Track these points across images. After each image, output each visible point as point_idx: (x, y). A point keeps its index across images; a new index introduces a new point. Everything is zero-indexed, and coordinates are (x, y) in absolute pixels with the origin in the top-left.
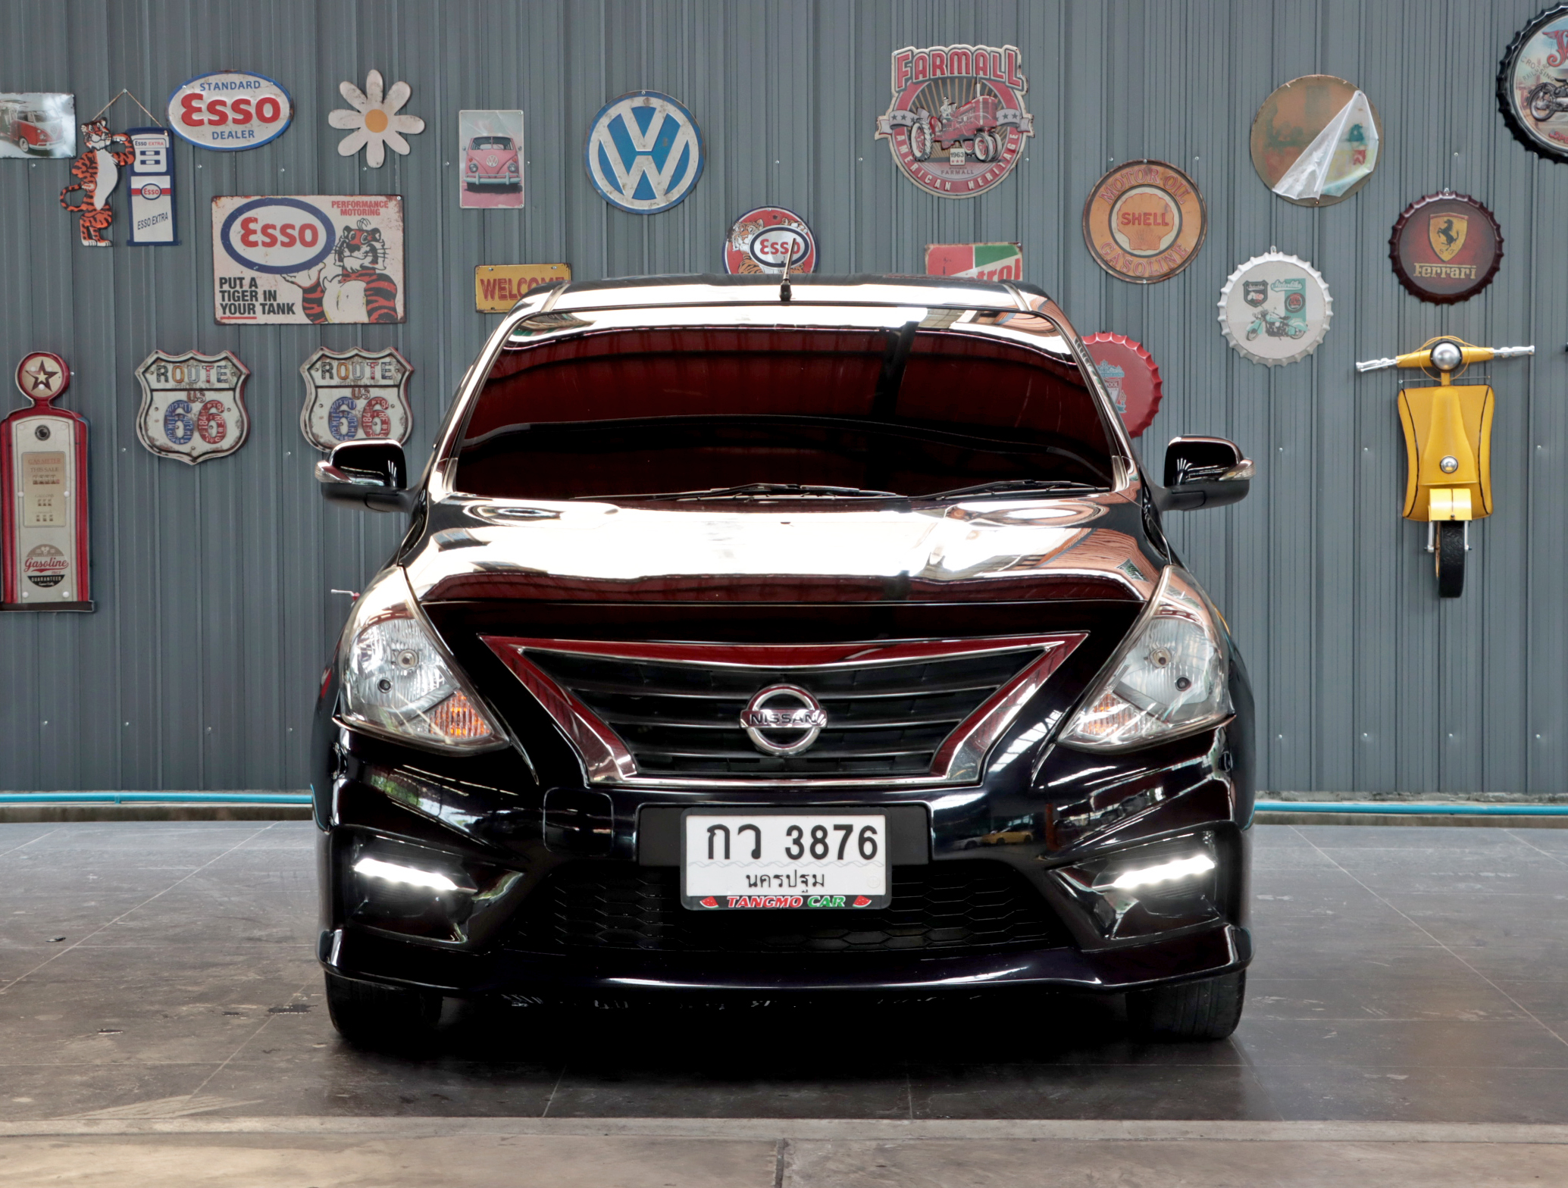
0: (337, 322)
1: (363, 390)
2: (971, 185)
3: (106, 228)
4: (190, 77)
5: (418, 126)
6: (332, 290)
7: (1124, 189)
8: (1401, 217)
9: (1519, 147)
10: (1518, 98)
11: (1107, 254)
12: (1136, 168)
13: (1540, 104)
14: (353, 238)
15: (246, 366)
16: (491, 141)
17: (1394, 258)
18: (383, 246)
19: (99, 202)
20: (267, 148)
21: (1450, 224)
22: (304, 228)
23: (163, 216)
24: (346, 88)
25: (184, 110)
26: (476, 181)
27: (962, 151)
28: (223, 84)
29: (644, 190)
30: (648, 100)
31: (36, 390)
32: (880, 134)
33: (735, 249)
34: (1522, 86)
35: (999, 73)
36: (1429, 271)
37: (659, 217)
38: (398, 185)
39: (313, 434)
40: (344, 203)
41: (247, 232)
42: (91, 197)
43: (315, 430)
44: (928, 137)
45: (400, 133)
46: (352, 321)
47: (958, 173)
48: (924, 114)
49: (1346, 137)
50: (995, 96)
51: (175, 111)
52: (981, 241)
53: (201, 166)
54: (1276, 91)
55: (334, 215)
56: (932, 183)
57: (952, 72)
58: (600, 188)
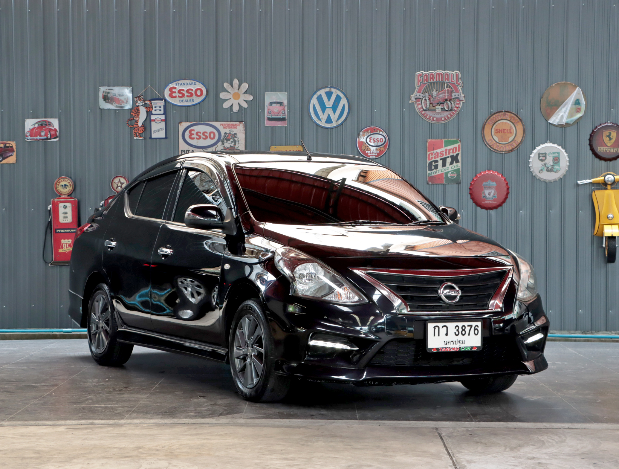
2: (443, 119)
3: (142, 133)
4: (172, 81)
5: (251, 98)
7: (496, 121)
8: (593, 131)
11: (490, 143)
12: (501, 113)
14: (228, 136)
16: (276, 103)
17: (591, 145)
18: (238, 139)
19: (140, 124)
20: (198, 105)
21: (610, 133)
22: (211, 133)
23: (162, 129)
24: (226, 85)
25: (170, 92)
26: (270, 117)
27: (440, 107)
28: (183, 84)
29: (329, 120)
30: (330, 89)
31: (117, 189)
32: (411, 101)
33: (360, 141)
35: (453, 80)
36: (603, 150)
37: (334, 130)
38: (243, 118)
40: (224, 124)
41: (191, 134)
42: (137, 122)
45: (244, 100)
47: (438, 115)
48: (427, 94)
49: (574, 103)
50: (452, 88)
51: (167, 93)
52: (446, 138)
53: (175, 112)
54: (549, 87)
55: (221, 128)
56: (429, 118)
57: (436, 80)
58: (313, 120)
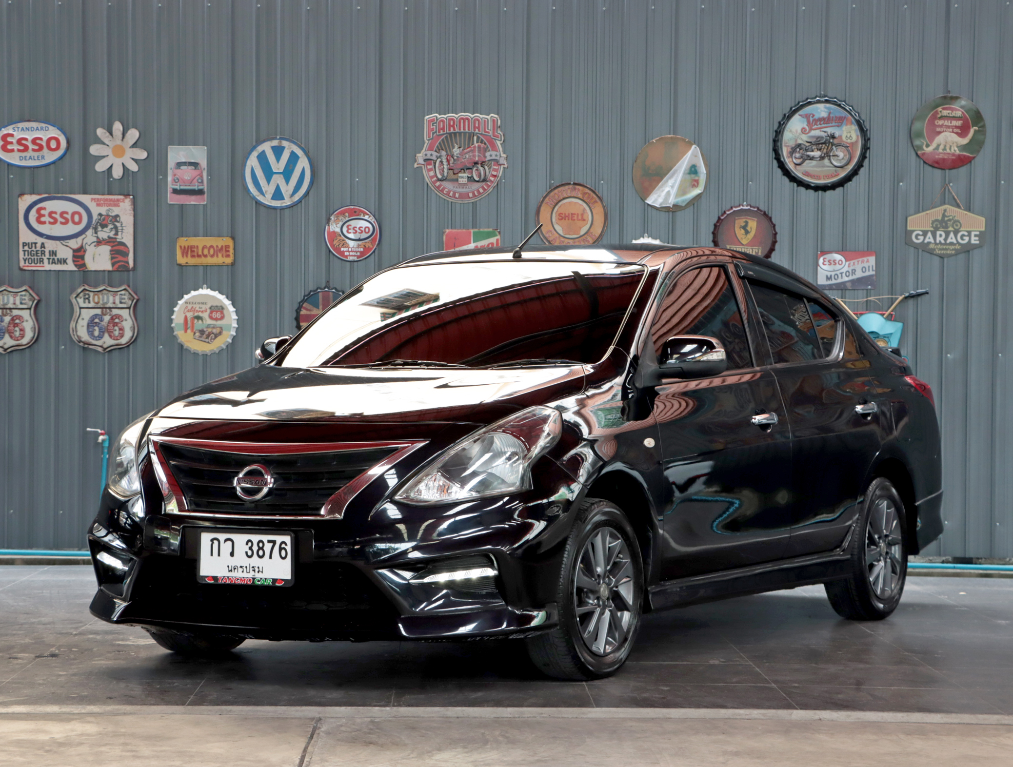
0: (93, 269)
1: (108, 310)
2: (471, 195)
4: (6, 124)
5: (143, 155)
6: (90, 251)
7: (559, 199)
8: (719, 218)
9: (786, 180)
10: (785, 152)
11: (550, 237)
12: (567, 187)
13: (798, 155)
14: (104, 220)
15: (38, 295)
16: (187, 164)
17: (715, 242)
18: (122, 225)
20: (52, 166)
21: (747, 223)
22: (74, 213)
24: (100, 132)
25: (3, 143)
26: (178, 187)
27: (465, 175)
28: (26, 128)
29: (278, 195)
30: (281, 142)
32: (418, 164)
33: (331, 230)
34: (787, 145)
35: (487, 130)
37: (287, 211)
38: (131, 189)
39: (78, 336)
40: (98, 199)
41: (40, 216)
43: (79, 334)
44: (445, 166)
45: (133, 159)
46: (102, 269)
47: (463, 188)
48: (443, 153)
49: (688, 171)
50: (485, 144)
52: (476, 228)
53: (12, 176)
54: (647, 144)
55: (92, 206)
56: (448, 194)
57: (460, 129)
58: (251, 193)
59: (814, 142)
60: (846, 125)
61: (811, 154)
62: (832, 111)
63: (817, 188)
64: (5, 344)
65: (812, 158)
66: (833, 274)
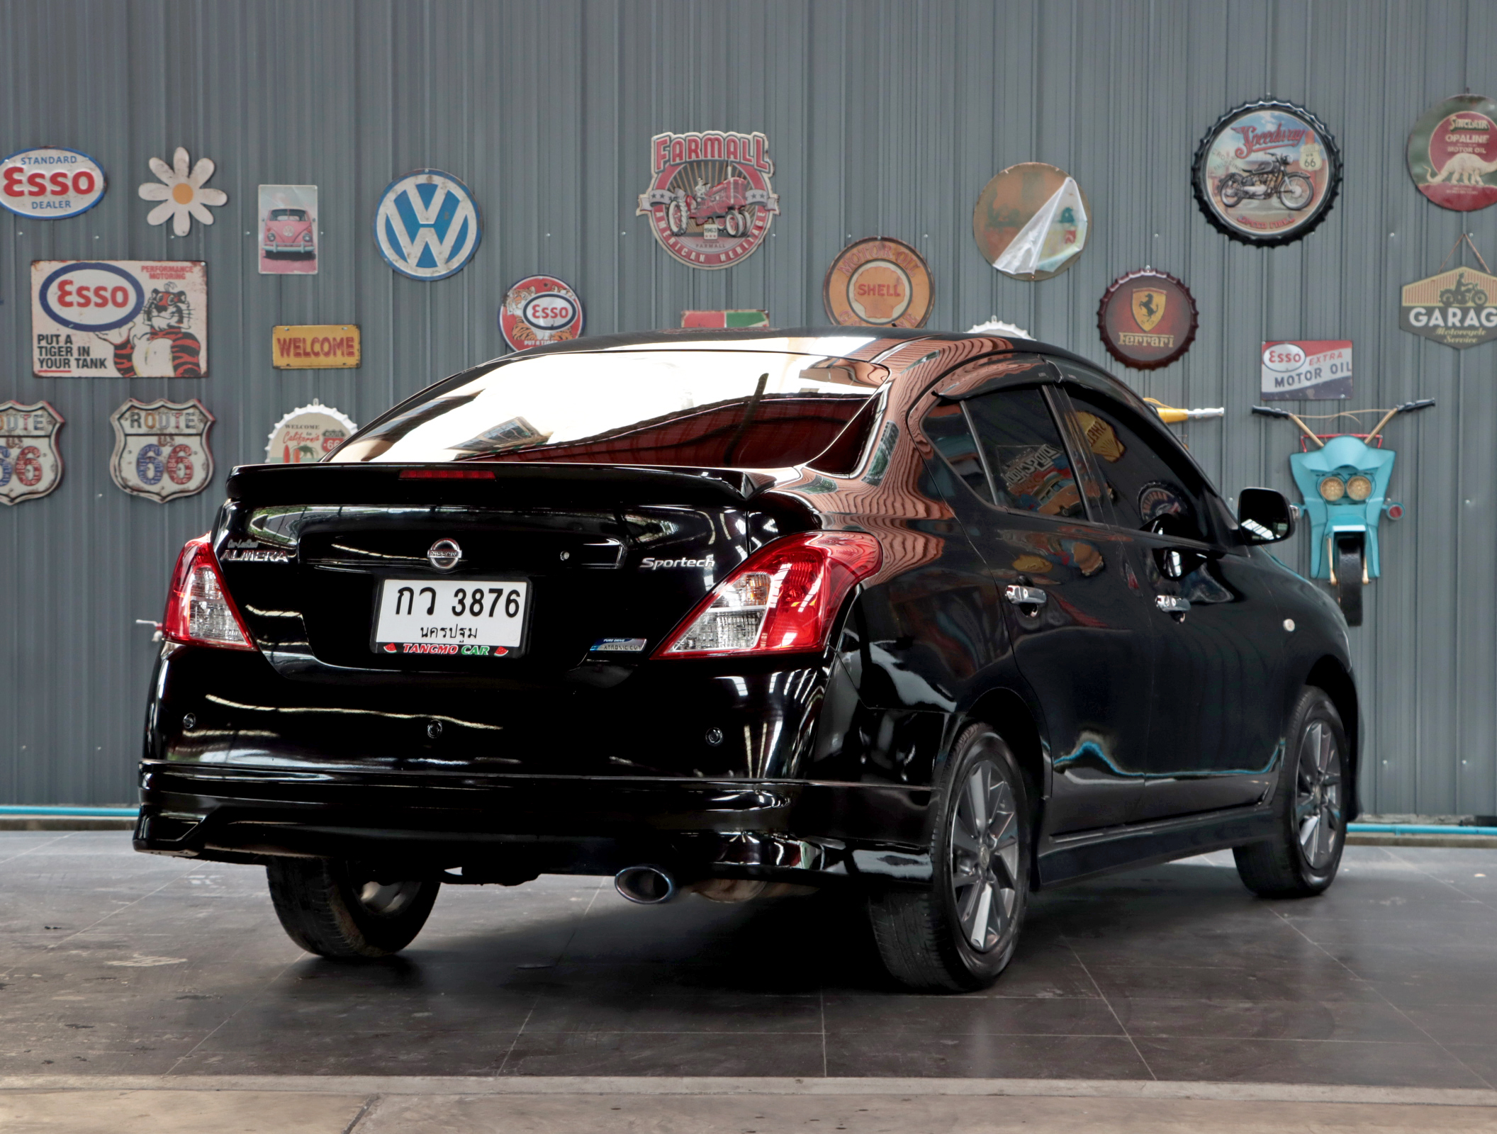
0: (145, 375)
1: (168, 439)
2: (723, 257)
4: (12, 152)
5: (221, 199)
6: (141, 347)
7: (860, 263)
8: (1108, 291)
9: (1212, 230)
10: (1210, 186)
11: (845, 321)
12: (871, 244)
13: (1230, 191)
14: (161, 299)
15: (61, 415)
16: (288, 213)
17: (1101, 327)
18: (188, 307)
20: (82, 217)
21: (1150, 297)
22: (115, 290)
24: (154, 164)
25: (5, 182)
26: (273, 249)
27: (714, 226)
28: (42, 159)
29: (427, 259)
30: (430, 177)
32: (641, 210)
34: (1213, 175)
35: (748, 157)
36: (1132, 340)
37: (441, 284)
38: (202, 252)
39: (122, 479)
40: (152, 268)
41: (64, 293)
43: (124, 474)
44: (684, 214)
45: (205, 205)
46: (158, 374)
47: (711, 246)
48: (681, 193)
49: (1059, 218)
50: (745, 178)
52: (732, 309)
53: (21, 233)
54: (995, 176)
55: (143, 279)
56: (688, 256)
57: (706, 156)
58: (386, 257)
59: (1257, 170)
60: (1306, 143)
61: (1251, 189)
62: (1283, 122)
63: (1261, 243)
64: (12, 490)
65: (1252, 196)
66: (1286, 376)
